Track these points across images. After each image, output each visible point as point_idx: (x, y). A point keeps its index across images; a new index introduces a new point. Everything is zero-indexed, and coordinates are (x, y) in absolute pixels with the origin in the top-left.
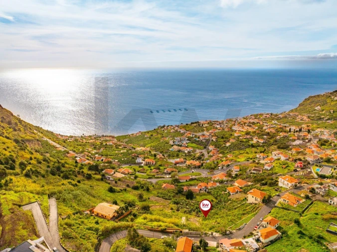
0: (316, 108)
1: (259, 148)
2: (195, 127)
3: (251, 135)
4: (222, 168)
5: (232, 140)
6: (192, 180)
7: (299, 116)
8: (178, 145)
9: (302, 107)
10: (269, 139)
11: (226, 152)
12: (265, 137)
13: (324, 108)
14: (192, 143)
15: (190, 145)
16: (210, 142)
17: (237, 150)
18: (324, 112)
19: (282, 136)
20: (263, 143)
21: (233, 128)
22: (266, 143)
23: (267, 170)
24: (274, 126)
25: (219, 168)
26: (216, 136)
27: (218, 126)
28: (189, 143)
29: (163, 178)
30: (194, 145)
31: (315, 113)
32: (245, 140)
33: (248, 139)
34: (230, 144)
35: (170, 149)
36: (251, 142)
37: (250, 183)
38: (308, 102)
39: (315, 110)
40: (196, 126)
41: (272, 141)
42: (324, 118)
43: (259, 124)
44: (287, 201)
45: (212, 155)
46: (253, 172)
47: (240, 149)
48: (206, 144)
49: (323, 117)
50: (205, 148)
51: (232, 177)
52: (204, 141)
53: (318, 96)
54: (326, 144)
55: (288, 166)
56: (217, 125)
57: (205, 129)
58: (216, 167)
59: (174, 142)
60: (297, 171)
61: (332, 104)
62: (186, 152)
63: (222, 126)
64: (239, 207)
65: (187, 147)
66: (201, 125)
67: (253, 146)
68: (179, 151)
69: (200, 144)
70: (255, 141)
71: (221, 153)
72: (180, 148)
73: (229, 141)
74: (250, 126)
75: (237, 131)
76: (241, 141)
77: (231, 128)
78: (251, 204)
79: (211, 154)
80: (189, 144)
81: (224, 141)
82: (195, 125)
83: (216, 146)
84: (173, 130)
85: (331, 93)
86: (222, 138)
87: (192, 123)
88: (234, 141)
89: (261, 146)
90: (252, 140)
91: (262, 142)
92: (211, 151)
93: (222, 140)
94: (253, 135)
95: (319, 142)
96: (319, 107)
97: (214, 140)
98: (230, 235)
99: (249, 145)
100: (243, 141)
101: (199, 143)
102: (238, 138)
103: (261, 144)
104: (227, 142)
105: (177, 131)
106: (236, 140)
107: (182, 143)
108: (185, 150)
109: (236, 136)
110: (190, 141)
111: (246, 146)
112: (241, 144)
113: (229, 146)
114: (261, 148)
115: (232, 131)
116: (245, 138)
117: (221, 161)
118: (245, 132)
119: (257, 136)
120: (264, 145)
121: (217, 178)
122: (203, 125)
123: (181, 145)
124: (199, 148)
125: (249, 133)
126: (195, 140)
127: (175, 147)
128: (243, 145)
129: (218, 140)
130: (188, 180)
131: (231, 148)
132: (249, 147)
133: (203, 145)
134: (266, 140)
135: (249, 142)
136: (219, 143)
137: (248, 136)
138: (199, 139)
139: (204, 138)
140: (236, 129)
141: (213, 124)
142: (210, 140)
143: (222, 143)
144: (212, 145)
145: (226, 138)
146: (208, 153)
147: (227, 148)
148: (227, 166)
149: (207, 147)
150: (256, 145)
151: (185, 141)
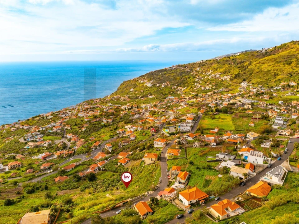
0: (131, 90)
1: (110, 126)
2: (38, 120)
3: (99, 118)
4: (96, 149)
5: (85, 125)
6: (77, 166)
7: (122, 98)
8: (33, 141)
9: (120, 91)
11: (86, 136)
12: (111, 117)
13: (136, 90)
14: (47, 135)
15: (45, 138)
17: (94, 132)
18: (137, 92)
19: (123, 114)
20: (112, 122)
21: (79, 115)
23: (133, 140)
24: (111, 107)
25: (93, 149)
26: (68, 124)
27: (63, 116)
28: (43, 136)
29: (46, 174)
30: (49, 137)
31: (131, 94)
32: (96, 123)
33: (98, 121)
34: (85, 129)
35: (25, 147)
36: (103, 123)
37: (130, 153)
38: (124, 86)
39: (131, 91)
40: (40, 119)
41: (118, 119)
42: (139, 96)
43: (99, 108)
44: (172, 154)
45: (74, 141)
46: (123, 144)
47: (96, 131)
48: (63, 133)
49: (137, 96)
50: (63, 137)
51: (110, 153)
52: (59, 131)
53: (130, 81)
54: (156, 113)
55: (146, 134)
56: (62, 114)
57: (51, 120)
58: (89, 150)
59: (25, 140)
60: (154, 135)
61: (140, 86)
62: (46, 145)
63: (67, 115)
64: (143, 169)
65: (43, 141)
66: (45, 118)
67: (105, 126)
68: (37, 146)
69: (56, 135)
70: (105, 121)
71: (81, 138)
72: (36, 143)
73: (83, 126)
74: (93, 111)
75: (85, 117)
76: (94, 124)
77: (77, 115)
78: (149, 164)
79: (72, 141)
81: (79, 127)
82: (38, 118)
83: (73, 133)
84: (13, 128)
85: (138, 78)
86: (76, 125)
87: (33, 118)
88: (88, 125)
89: (111, 125)
90: (102, 121)
91: (111, 121)
92: (71, 138)
93: (75, 127)
94: (101, 117)
95: (150, 113)
96: (132, 89)
97: (69, 128)
98: (158, 189)
99: (102, 126)
100: (95, 124)
101: (56, 134)
102: (90, 122)
103: (111, 123)
104: (82, 128)
105: (18, 128)
106: (89, 124)
107: (36, 138)
108: (43, 144)
109: (86, 120)
110: (44, 134)
111: (100, 128)
112: (95, 126)
113: (85, 130)
114: (112, 126)
115: (80, 117)
116: (96, 121)
117: (90, 144)
118: (92, 116)
119: (105, 118)
120: (114, 124)
121: (99, 157)
122: (47, 117)
123: (36, 140)
124: (57, 139)
125: (97, 116)
126: (49, 132)
127: (31, 144)
128: (97, 127)
129: (73, 128)
130: (73, 168)
131: (88, 132)
132: (103, 128)
133: (60, 135)
134: (113, 119)
135: (101, 124)
136: (75, 130)
137: (98, 119)
138: (53, 131)
139: (57, 129)
140: (83, 115)
141: (57, 114)
142: (64, 129)
143: (78, 129)
144: (70, 133)
145: (78, 124)
146: (69, 141)
147: (84, 132)
148: (99, 146)
149: (65, 136)
150: (107, 124)
151: (39, 136)
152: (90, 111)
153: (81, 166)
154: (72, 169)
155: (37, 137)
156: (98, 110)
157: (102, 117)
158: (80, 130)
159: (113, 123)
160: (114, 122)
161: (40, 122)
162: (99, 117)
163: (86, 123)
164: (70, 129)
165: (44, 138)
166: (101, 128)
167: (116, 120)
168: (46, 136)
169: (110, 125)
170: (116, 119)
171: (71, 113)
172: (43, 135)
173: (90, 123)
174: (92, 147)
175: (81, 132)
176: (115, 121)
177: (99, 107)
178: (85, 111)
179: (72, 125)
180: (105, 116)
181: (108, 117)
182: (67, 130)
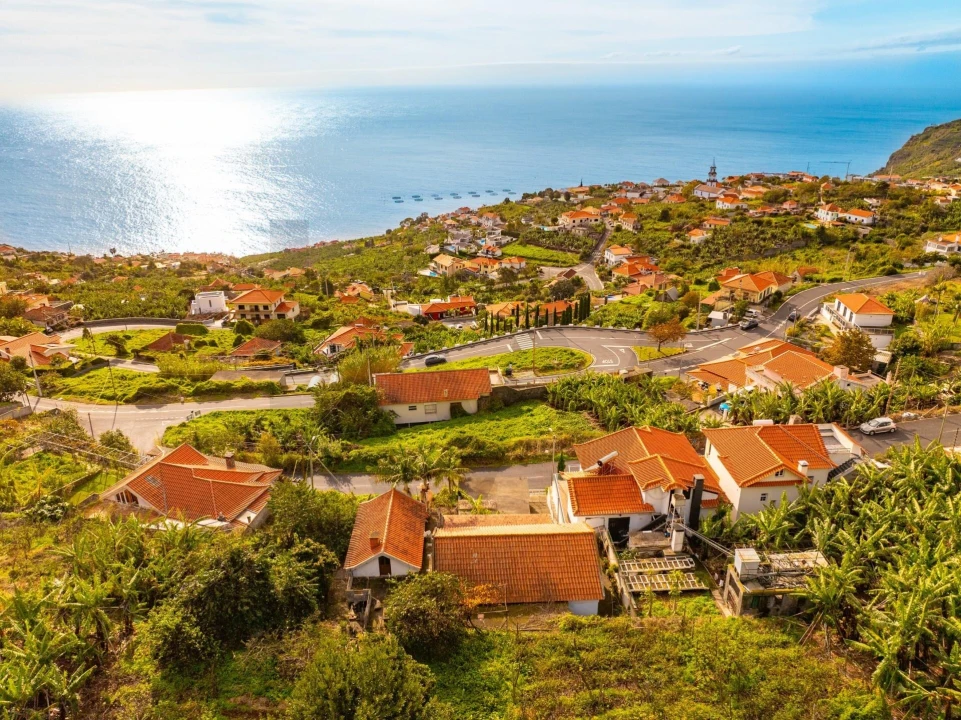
1: (856, 245)
2: (538, 205)
3: (796, 202)
4: (740, 315)
5: (710, 222)
6: (508, 401)
8: (462, 255)
10: (898, 207)
11: (698, 266)
12: (868, 201)
14: (527, 242)
15: (517, 249)
16: (609, 236)
17: (751, 257)
20: (873, 225)
21: (697, 193)
22: (884, 224)
26: (630, 214)
27: (630, 195)
28: (508, 243)
30: (531, 250)
32: (775, 220)
33: (788, 214)
34: (709, 235)
35: (423, 272)
36: (811, 227)
40: (542, 202)
41: (915, 214)
45: (626, 276)
47: (764, 253)
48: (591, 242)
50: (586, 258)
52: (579, 232)
56: (628, 191)
59: (442, 247)
62: (495, 276)
63: (649, 194)
65: (498, 259)
66: (562, 199)
67: (824, 238)
68: (462, 276)
69: (560, 247)
70: (825, 216)
71: (671, 269)
72: (466, 263)
73: (699, 226)
76: (759, 223)
80: (509, 250)
82: (539, 199)
83: (638, 247)
86: (665, 216)
87: (526, 196)
88: (724, 224)
89: (866, 239)
90: (811, 218)
91: (867, 220)
92: (618, 266)
93: (662, 225)
94: (806, 200)
97: (628, 226)
99: (806, 236)
100: (769, 224)
101: (561, 242)
102: (741, 215)
103: (866, 231)
104: (689, 230)
105: (465, 224)
106: (735, 220)
107: (480, 247)
108: (489, 269)
109: (725, 208)
110: (516, 236)
111: (791, 241)
112: (763, 232)
113: (707, 242)
114: (872, 245)
115: (699, 200)
116: (775, 215)
117: (706, 287)
118: (757, 199)
119: (828, 203)
120: (883, 235)
121: (749, 373)
122: (568, 198)
123: (476, 253)
124: (556, 263)
126: (539, 231)
127: (446, 261)
128: (774, 235)
129: (647, 227)
130: (470, 406)
132: (807, 246)
133: (578, 247)
134: (883, 214)
135: (798, 226)
136: (650, 236)
137: (786, 206)
138: (556, 228)
139: (578, 221)
141: (609, 192)
142: (605, 230)
143: (668, 235)
144: (622, 245)
145: (680, 215)
146: (606, 276)
147: (698, 250)
148: (769, 306)
149: (597, 255)
150: (838, 234)
151: (491, 239)
152: (754, 185)
153: (542, 413)
154: (457, 413)
155: (483, 243)
157: (812, 200)
158: (678, 237)
159: (877, 230)
160: (884, 226)
161: (540, 211)
163: (724, 214)
164: (631, 229)
165: (508, 252)
166: (798, 248)
167: (899, 218)
168: (521, 244)
169: (855, 240)
170: (902, 213)
171: (666, 189)
172: (509, 238)
173: (738, 217)
174: (708, 300)
175: (683, 246)
176: (891, 223)
177: (801, 180)
179: (646, 218)
180: (832, 195)
181: (849, 200)
182: (614, 234)
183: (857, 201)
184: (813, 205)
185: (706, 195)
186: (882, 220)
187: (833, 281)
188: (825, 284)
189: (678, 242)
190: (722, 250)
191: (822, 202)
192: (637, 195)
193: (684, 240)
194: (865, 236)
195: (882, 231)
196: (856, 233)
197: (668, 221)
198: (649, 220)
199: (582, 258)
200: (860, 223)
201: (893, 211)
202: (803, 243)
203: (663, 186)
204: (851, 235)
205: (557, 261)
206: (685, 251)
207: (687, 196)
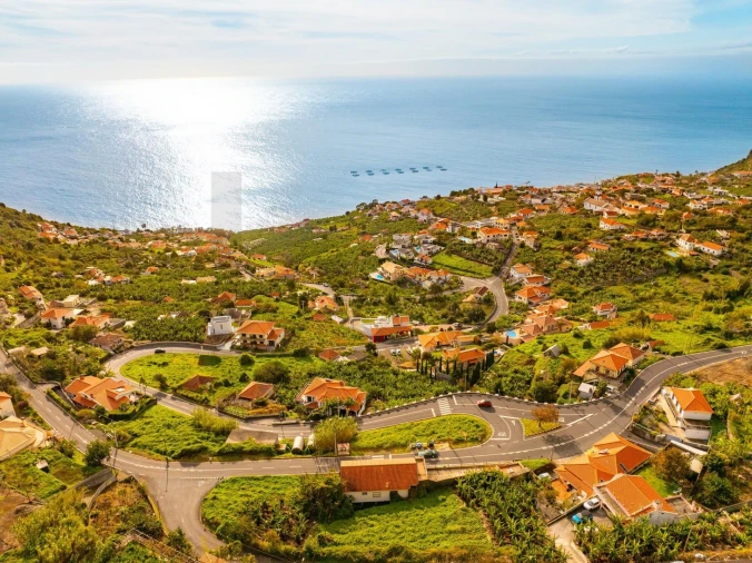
1: (707, 275)
2: (462, 203)
3: (663, 228)
4: (601, 390)
5: (595, 246)
8: (403, 261)
10: (743, 241)
11: (581, 291)
12: (722, 233)
14: (452, 252)
15: (444, 259)
16: (516, 250)
17: (623, 282)
20: (721, 257)
21: (587, 206)
22: (731, 256)
25: (585, 388)
26: (532, 230)
27: (534, 201)
28: (438, 252)
30: (455, 260)
32: (644, 246)
33: (655, 240)
34: (591, 259)
35: (374, 275)
36: (673, 254)
40: (467, 201)
43: (667, 196)
45: (525, 301)
47: (634, 279)
48: (501, 257)
50: (496, 272)
52: (492, 246)
56: (533, 197)
57: (493, 209)
58: (562, 381)
59: (388, 251)
62: (427, 285)
63: (549, 200)
65: (431, 268)
66: (481, 199)
67: (681, 268)
68: (402, 282)
69: (476, 259)
70: (684, 247)
71: (560, 294)
72: (405, 270)
73: (584, 248)
74: (642, 200)
75: (606, 216)
76: (632, 250)
77: (580, 206)
79: (521, 298)
80: (439, 258)
81: (568, 249)
82: (463, 198)
83: (537, 266)
84: (394, 214)
86: (559, 236)
87: (454, 194)
88: (604, 248)
89: (715, 270)
90: (674, 246)
91: (718, 252)
92: (520, 284)
93: (556, 244)
94: (671, 226)
97: (530, 244)
99: (667, 265)
100: (640, 250)
101: (477, 254)
102: (618, 239)
103: (716, 262)
104: (577, 252)
105: (406, 215)
106: (613, 245)
107: (416, 254)
108: (423, 278)
109: (606, 229)
110: (444, 245)
111: (655, 269)
112: (633, 259)
113: (589, 266)
114: (719, 277)
115: (587, 214)
116: (643, 240)
117: (581, 342)
118: (633, 217)
119: (688, 232)
120: (730, 266)
122: (485, 198)
123: (412, 260)
124: (475, 274)
125: (654, 220)
126: (462, 243)
127: (390, 267)
128: (642, 262)
129: (545, 245)
130: (403, 493)
131: (597, 274)
132: (667, 273)
133: (490, 260)
134: (730, 246)
135: (662, 254)
136: (546, 256)
137: (655, 232)
138: (475, 241)
139: (491, 237)
140: (599, 209)
141: (518, 195)
142: (513, 244)
143: (559, 255)
144: (524, 264)
145: (571, 236)
146: (511, 292)
147: (582, 273)
148: (624, 381)
149: (505, 269)
150: (693, 263)
151: (425, 249)
152: (633, 199)
154: (395, 498)
155: (419, 251)
156: (665, 200)
157: (676, 227)
158: (568, 258)
159: (725, 262)
160: (731, 258)
161: (464, 209)
162: (663, 224)
163: (604, 237)
164: (532, 246)
165: (438, 261)
166: (661, 275)
167: (744, 250)
168: (447, 253)
169: (706, 270)
170: (746, 246)
171: (563, 196)
172: (438, 248)
173: (616, 241)
174: (579, 372)
175: (571, 268)
176: (737, 255)
178: (614, 196)
179: (544, 235)
180: (691, 224)
181: (704, 230)
182: (519, 250)
183: (712, 232)
184: (675, 232)
185: (593, 207)
186: (729, 252)
187: (674, 354)
188: (668, 357)
189: (567, 263)
190: (601, 274)
191: (683, 230)
192: (539, 201)
193: (572, 262)
194: (715, 266)
195: (729, 263)
196: (707, 264)
197: (562, 240)
198: (546, 238)
199: (493, 272)
200: (712, 255)
201: (739, 244)
202: (665, 270)
203: (561, 192)
204: (703, 265)
205: (473, 272)
206: (574, 273)
207: (578, 207)
